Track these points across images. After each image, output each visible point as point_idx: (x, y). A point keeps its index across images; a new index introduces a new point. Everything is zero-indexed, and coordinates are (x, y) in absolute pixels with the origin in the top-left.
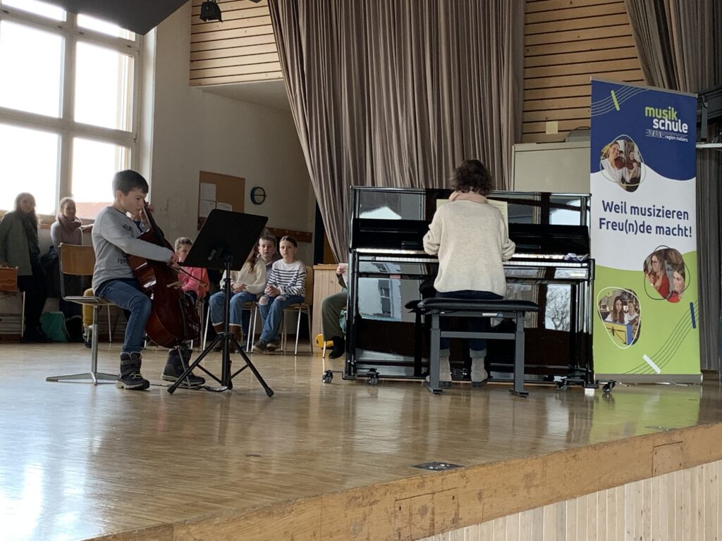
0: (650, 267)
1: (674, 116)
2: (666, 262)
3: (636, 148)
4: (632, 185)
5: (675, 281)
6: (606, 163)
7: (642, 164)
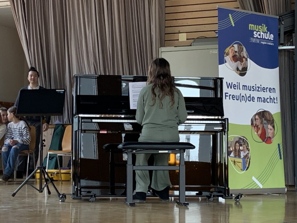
0: (254, 122)
1: (265, 29)
2: (263, 119)
3: (244, 49)
4: (243, 72)
5: (269, 131)
6: (228, 58)
7: (248, 59)
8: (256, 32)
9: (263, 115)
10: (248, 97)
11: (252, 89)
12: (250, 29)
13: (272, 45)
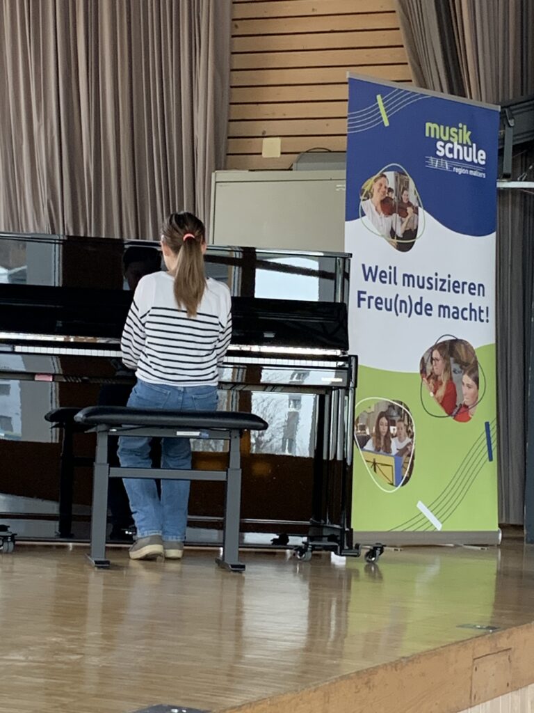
0: (429, 367)
1: (466, 137)
2: (452, 359)
3: (412, 185)
4: (405, 241)
5: (465, 389)
6: (368, 206)
7: (421, 210)
8: (442, 144)
9: (451, 349)
10: (417, 304)
11: (427, 285)
12: (427, 135)
13: (482, 178)
